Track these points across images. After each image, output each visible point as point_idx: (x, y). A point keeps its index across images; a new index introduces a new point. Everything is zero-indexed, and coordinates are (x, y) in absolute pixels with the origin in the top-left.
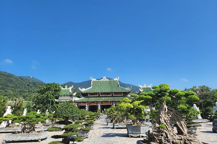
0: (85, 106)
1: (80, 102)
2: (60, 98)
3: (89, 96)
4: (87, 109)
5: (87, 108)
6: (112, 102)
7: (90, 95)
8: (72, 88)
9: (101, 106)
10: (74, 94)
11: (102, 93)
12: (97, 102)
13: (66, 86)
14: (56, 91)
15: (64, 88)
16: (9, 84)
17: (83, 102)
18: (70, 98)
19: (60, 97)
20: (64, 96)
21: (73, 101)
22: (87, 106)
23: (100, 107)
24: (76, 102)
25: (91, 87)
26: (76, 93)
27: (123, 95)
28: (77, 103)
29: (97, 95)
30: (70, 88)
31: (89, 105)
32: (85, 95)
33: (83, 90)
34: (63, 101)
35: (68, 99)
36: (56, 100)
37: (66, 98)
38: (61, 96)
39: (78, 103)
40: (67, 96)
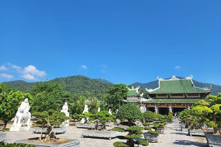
0: (155, 108)
1: (149, 104)
2: (128, 99)
3: (157, 97)
4: (156, 111)
6: (185, 104)
7: (158, 96)
8: (139, 88)
9: (172, 108)
10: (142, 95)
11: (173, 95)
12: (168, 104)
13: (133, 87)
14: (123, 91)
15: (131, 88)
16: (86, 86)
17: (152, 104)
18: (137, 98)
19: (128, 97)
20: (132, 96)
21: (141, 102)
22: (156, 107)
23: (171, 110)
24: (144, 104)
25: (159, 87)
26: (143, 93)
27: (199, 97)
28: (145, 105)
29: (166, 96)
30: (137, 89)
31: (158, 107)
32: (153, 96)
33: (150, 91)
34: (131, 101)
35: (136, 99)
36: (124, 100)
37: (133, 98)
38: (129, 97)
39: (146, 104)
40: (135, 96)
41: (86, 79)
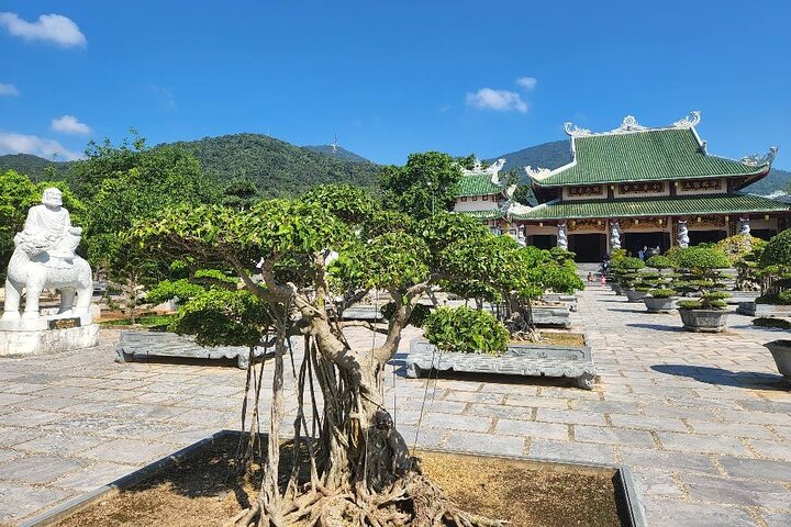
0: (557, 236)
1: (536, 223)
2: (459, 207)
3: (566, 197)
5: (563, 242)
6: (670, 221)
7: (571, 194)
8: (500, 167)
9: (622, 234)
10: (510, 191)
11: (623, 187)
13: (477, 164)
14: (444, 180)
15: (471, 168)
17: (546, 223)
18: (495, 205)
19: (459, 201)
20: (475, 198)
21: (509, 216)
22: (562, 234)
23: (618, 241)
24: (519, 223)
25: (575, 163)
26: (514, 186)
27: (724, 190)
28: (522, 226)
29: (600, 193)
30: (494, 170)
31: (568, 233)
32: (546, 194)
33: (542, 176)
34: (473, 215)
35: (491, 208)
37: (481, 205)
38: (464, 199)
39: (527, 223)
40: (485, 198)
41: (276, 146)
